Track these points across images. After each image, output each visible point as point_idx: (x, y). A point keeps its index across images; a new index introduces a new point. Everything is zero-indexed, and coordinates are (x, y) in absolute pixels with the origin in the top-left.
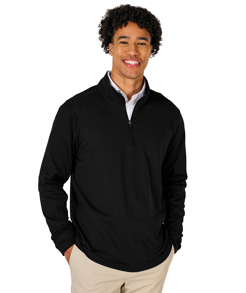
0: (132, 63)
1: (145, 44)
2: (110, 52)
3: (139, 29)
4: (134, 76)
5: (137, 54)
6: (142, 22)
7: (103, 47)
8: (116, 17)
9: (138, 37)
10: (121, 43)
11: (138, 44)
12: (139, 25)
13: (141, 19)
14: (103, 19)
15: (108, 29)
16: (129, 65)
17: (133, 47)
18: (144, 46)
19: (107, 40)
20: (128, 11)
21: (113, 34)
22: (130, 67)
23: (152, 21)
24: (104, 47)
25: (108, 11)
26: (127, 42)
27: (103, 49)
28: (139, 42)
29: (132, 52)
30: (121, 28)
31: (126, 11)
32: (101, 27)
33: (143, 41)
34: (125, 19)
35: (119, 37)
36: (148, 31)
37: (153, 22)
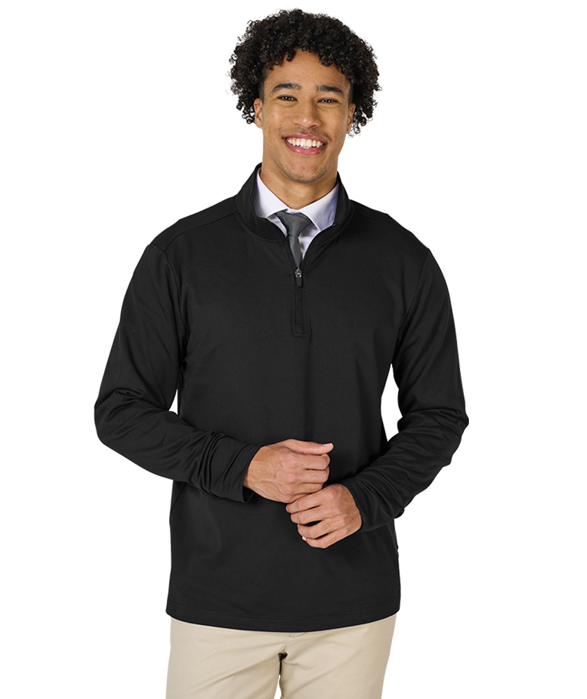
0: (306, 143)
1: (335, 101)
2: (256, 119)
3: (322, 66)
4: (309, 175)
5: (317, 124)
6: (328, 50)
7: (240, 109)
8: (268, 39)
9: (320, 85)
10: (280, 98)
11: (320, 101)
12: (320, 57)
13: (327, 44)
14: (240, 42)
15: (251, 67)
16: (298, 151)
17: (307, 109)
18: (334, 105)
19: (249, 93)
20: (295, 26)
21: (261, 78)
22: (302, 153)
23: (351, 49)
24: (243, 109)
25: (250, 25)
26: (295, 96)
27: (241, 113)
28: (322, 97)
29: (305, 120)
30: (281, 64)
31: (292, 25)
32: (235, 62)
33: (331, 95)
34: (290, 43)
35: (276, 85)
36: (343, 72)
37: (355, 50)
